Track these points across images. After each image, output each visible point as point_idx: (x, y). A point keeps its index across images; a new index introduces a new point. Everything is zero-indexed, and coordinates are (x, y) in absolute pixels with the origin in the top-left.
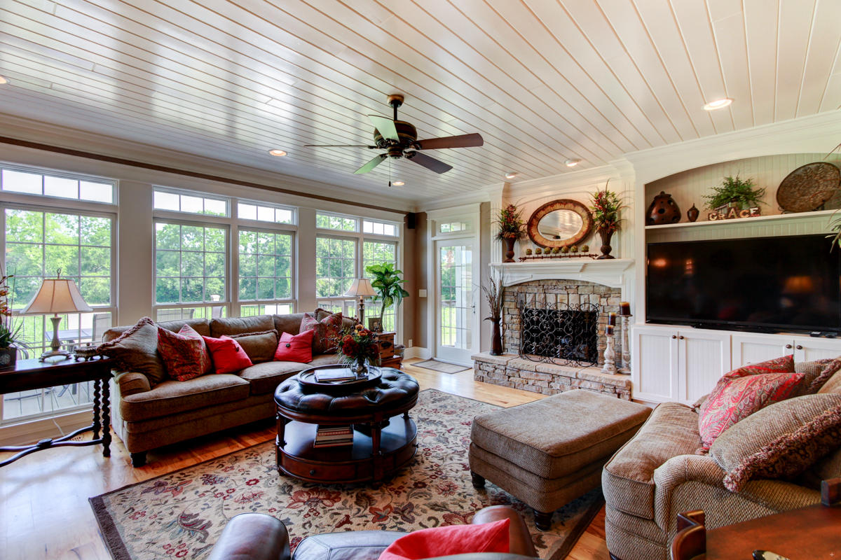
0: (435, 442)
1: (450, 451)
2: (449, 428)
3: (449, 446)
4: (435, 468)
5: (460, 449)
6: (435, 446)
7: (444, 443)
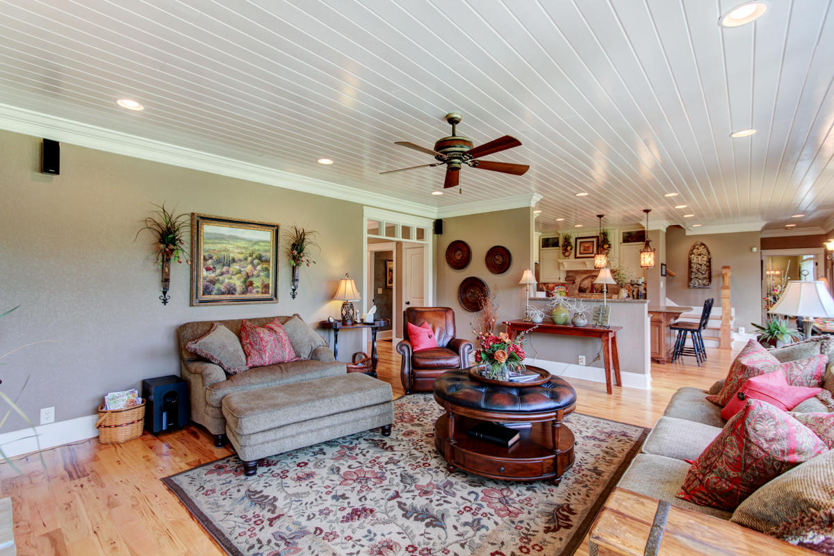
0: (417, 476)
1: (401, 464)
2: (394, 502)
3: (402, 469)
4: (418, 447)
5: (390, 466)
6: (418, 470)
7: (407, 474)
